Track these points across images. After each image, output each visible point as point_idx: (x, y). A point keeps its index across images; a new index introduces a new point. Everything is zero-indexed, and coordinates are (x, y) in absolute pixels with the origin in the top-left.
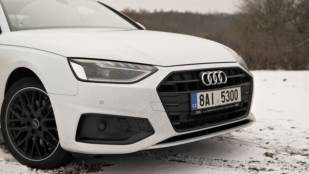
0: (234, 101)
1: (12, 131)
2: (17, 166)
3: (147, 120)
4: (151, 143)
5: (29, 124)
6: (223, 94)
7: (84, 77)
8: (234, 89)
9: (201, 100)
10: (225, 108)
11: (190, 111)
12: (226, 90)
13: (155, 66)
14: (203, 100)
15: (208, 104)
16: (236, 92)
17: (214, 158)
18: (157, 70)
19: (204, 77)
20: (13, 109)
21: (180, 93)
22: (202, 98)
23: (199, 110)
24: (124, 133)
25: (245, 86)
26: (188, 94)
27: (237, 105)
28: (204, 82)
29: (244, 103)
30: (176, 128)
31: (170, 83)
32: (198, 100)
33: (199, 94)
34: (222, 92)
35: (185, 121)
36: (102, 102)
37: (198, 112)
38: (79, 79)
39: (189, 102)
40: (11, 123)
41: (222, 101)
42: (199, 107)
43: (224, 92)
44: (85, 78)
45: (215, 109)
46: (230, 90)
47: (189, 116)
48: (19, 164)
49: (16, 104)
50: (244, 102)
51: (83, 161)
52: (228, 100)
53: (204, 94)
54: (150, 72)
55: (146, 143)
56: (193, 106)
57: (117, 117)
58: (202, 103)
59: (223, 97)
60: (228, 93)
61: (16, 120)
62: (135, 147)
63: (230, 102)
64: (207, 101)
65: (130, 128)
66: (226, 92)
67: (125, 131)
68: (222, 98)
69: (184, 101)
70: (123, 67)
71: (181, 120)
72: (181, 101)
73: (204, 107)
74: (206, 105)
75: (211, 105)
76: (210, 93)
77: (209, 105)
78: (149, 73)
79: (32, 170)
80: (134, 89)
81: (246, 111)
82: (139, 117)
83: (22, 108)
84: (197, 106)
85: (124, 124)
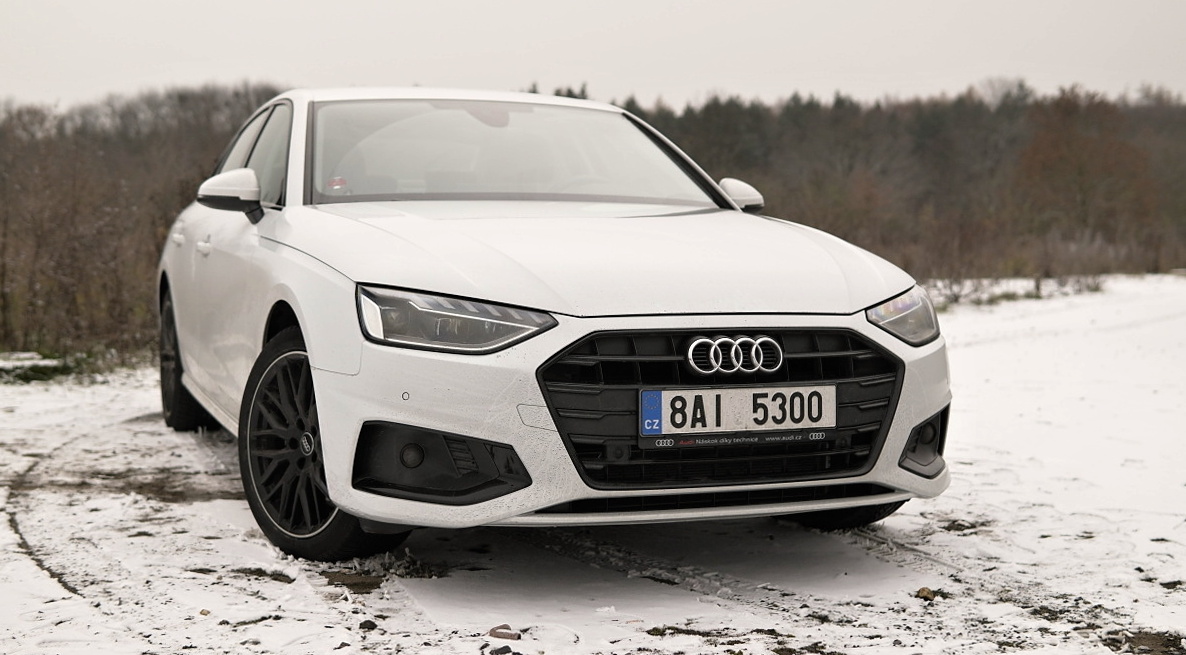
0: (806, 423)
1: (260, 458)
2: (263, 548)
3: (510, 448)
4: (515, 509)
5: (295, 444)
6: (759, 401)
7: (377, 332)
8: (806, 391)
9: (675, 411)
10: (767, 439)
11: (636, 437)
12: (771, 391)
13: (554, 315)
14: (682, 411)
15: (699, 425)
16: (815, 400)
17: (764, 585)
18: (556, 324)
19: (694, 350)
20: (265, 404)
21: (607, 387)
22: (679, 405)
23: (665, 437)
24: (460, 476)
25: (861, 386)
26: (634, 392)
27: (815, 436)
28: (692, 362)
29: (854, 432)
30: (589, 477)
31: (583, 360)
32: (667, 411)
33: (667, 396)
34: (756, 397)
35: (624, 461)
36: (405, 396)
37: (667, 443)
38: (368, 337)
39: (635, 414)
40: (259, 437)
41: (756, 420)
42: (667, 428)
43: (765, 395)
44: (381, 336)
45: (724, 441)
46: (788, 392)
47: (636, 452)
48: (268, 543)
49: (269, 391)
50: (856, 430)
51: (407, 550)
52: (779, 418)
53: (690, 395)
54: (535, 329)
55: (505, 507)
56: (647, 426)
57: (444, 436)
58: (679, 418)
59: (761, 411)
60: (779, 401)
61: (268, 432)
62: (475, 513)
63: (788, 424)
64: (699, 416)
65: (477, 467)
66: (771, 397)
67: (465, 472)
68: (755, 411)
69: (620, 409)
70: (471, 314)
71: (611, 459)
72: (610, 409)
73: (687, 429)
74: (693, 426)
75: (711, 427)
76: (709, 396)
77: (704, 425)
78: (530, 332)
79: (283, 559)
80: (481, 368)
81: (865, 459)
82: (490, 439)
83: (279, 400)
84: (660, 424)
85: (462, 455)
